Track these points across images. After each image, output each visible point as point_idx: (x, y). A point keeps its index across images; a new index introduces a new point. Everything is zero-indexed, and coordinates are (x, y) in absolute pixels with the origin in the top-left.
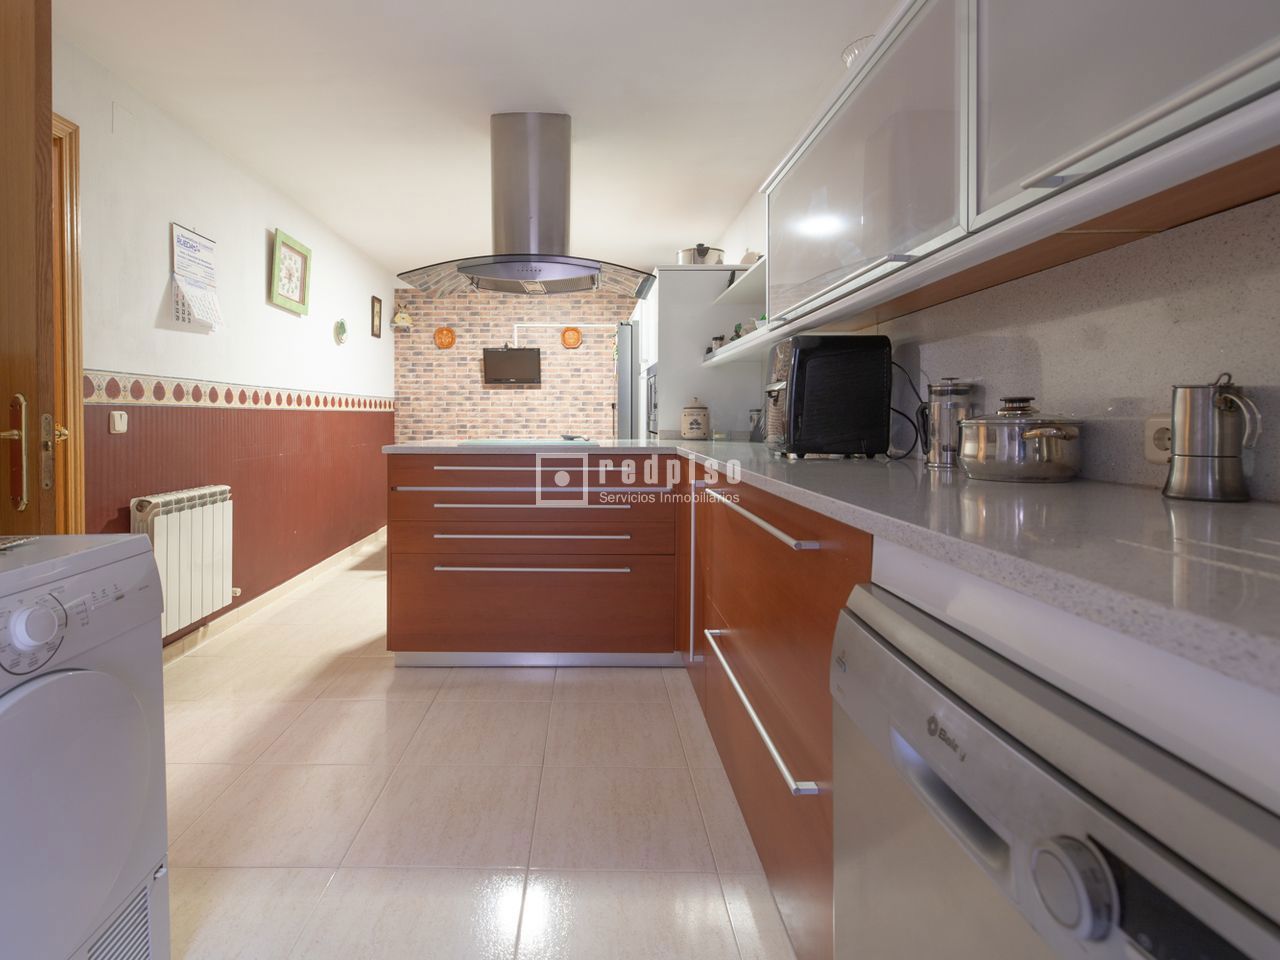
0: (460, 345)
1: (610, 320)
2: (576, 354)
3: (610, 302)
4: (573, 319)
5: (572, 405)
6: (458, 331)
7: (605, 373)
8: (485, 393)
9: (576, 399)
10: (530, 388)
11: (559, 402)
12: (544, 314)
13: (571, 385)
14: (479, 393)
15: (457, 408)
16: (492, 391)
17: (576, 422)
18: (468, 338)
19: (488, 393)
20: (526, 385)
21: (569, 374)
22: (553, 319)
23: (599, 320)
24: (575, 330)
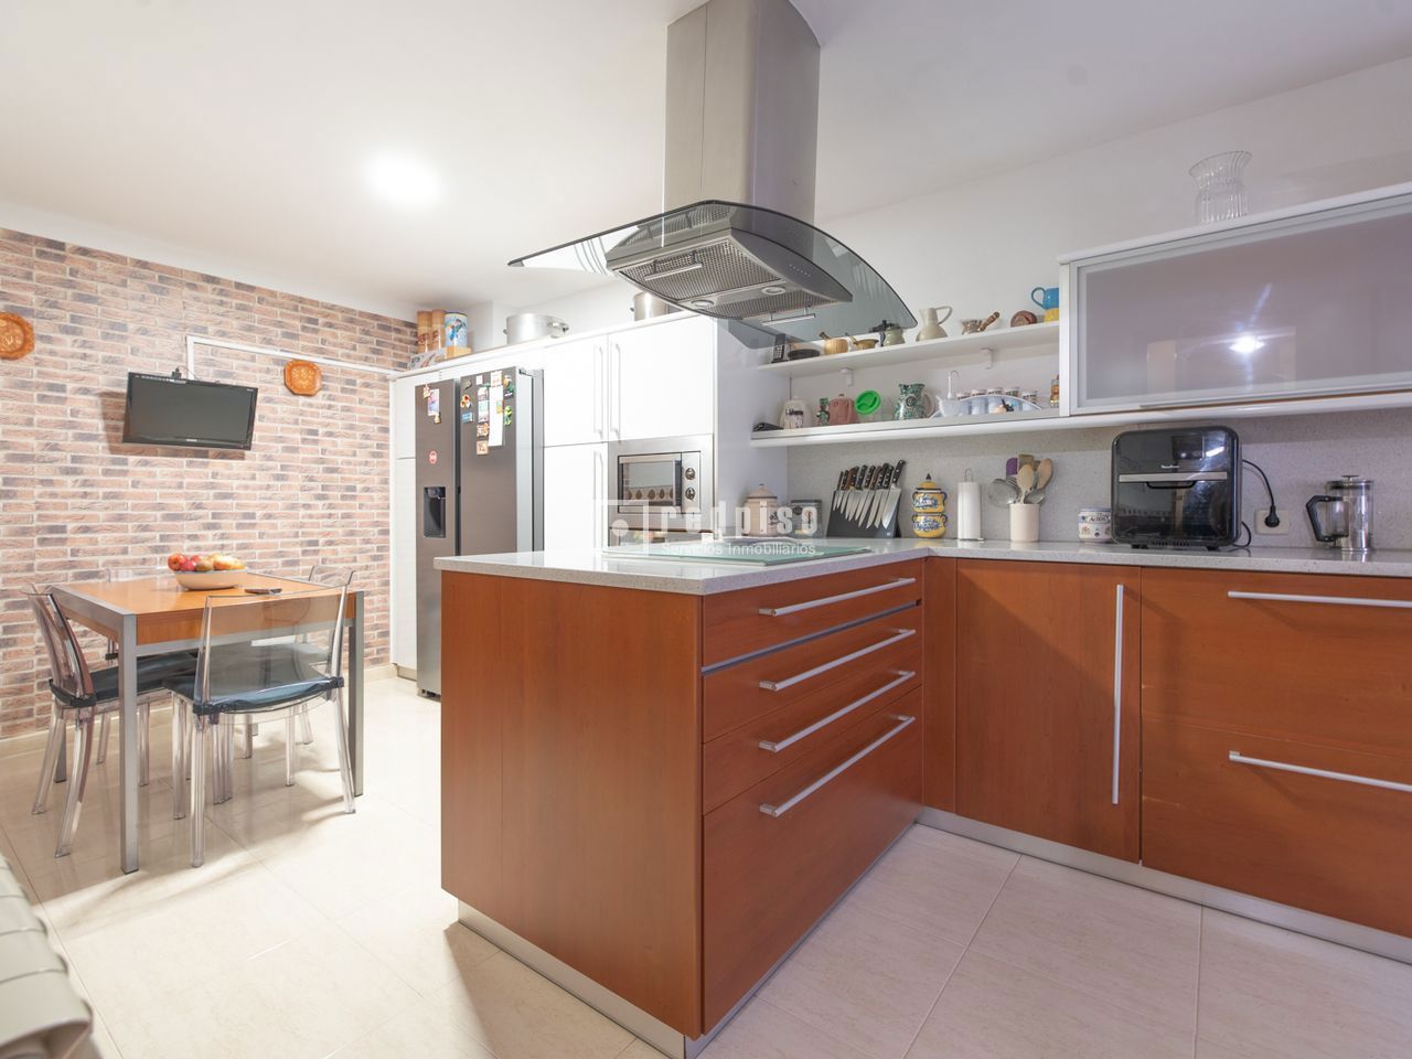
0: (45, 357)
1: (366, 359)
2: (311, 405)
3: (367, 333)
4: (304, 348)
5: (303, 489)
6: (40, 327)
7: (358, 440)
8: (114, 462)
9: (311, 479)
10: (223, 456)
11: (279, 483)
12: (250, 329)
13: (301, 455)
14: (101, 461)
15: (38, 490)
16: (132, 459)
17: (311, 516)
18: (67, 344)
19: (125, 462)
20: (212, 451)
21: (298, 437)
22: (268, 342)
23: (349, 356)
24: (310, 366)
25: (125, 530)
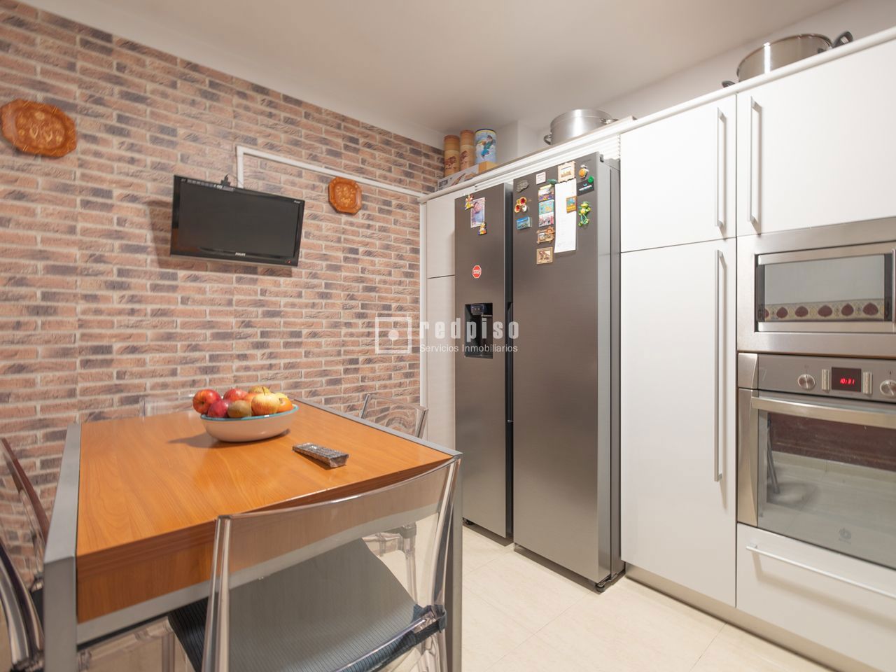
0: (89, 158)
1: (400, 181)
2: (352, 224)
3: (400, 155)
4: (346, 167)
5: (345, 307)
6: (83, 125)
7: (393, 261)
8: (163, 276)
9: (352, 298)
10: (271, 273)
11: (323, 302)
12: (297, 143)
13: (344, 274)
14: (148, 275)
15: (81, 306)
16: (182, 273)
17: (352, 335)
18: (114, 145)
19: (174, 277)
20: (261, 266)
21: (341, 255)
22: (314, 158)
23: (385, 178)
24: (352, 185)
25: (174, 349)
